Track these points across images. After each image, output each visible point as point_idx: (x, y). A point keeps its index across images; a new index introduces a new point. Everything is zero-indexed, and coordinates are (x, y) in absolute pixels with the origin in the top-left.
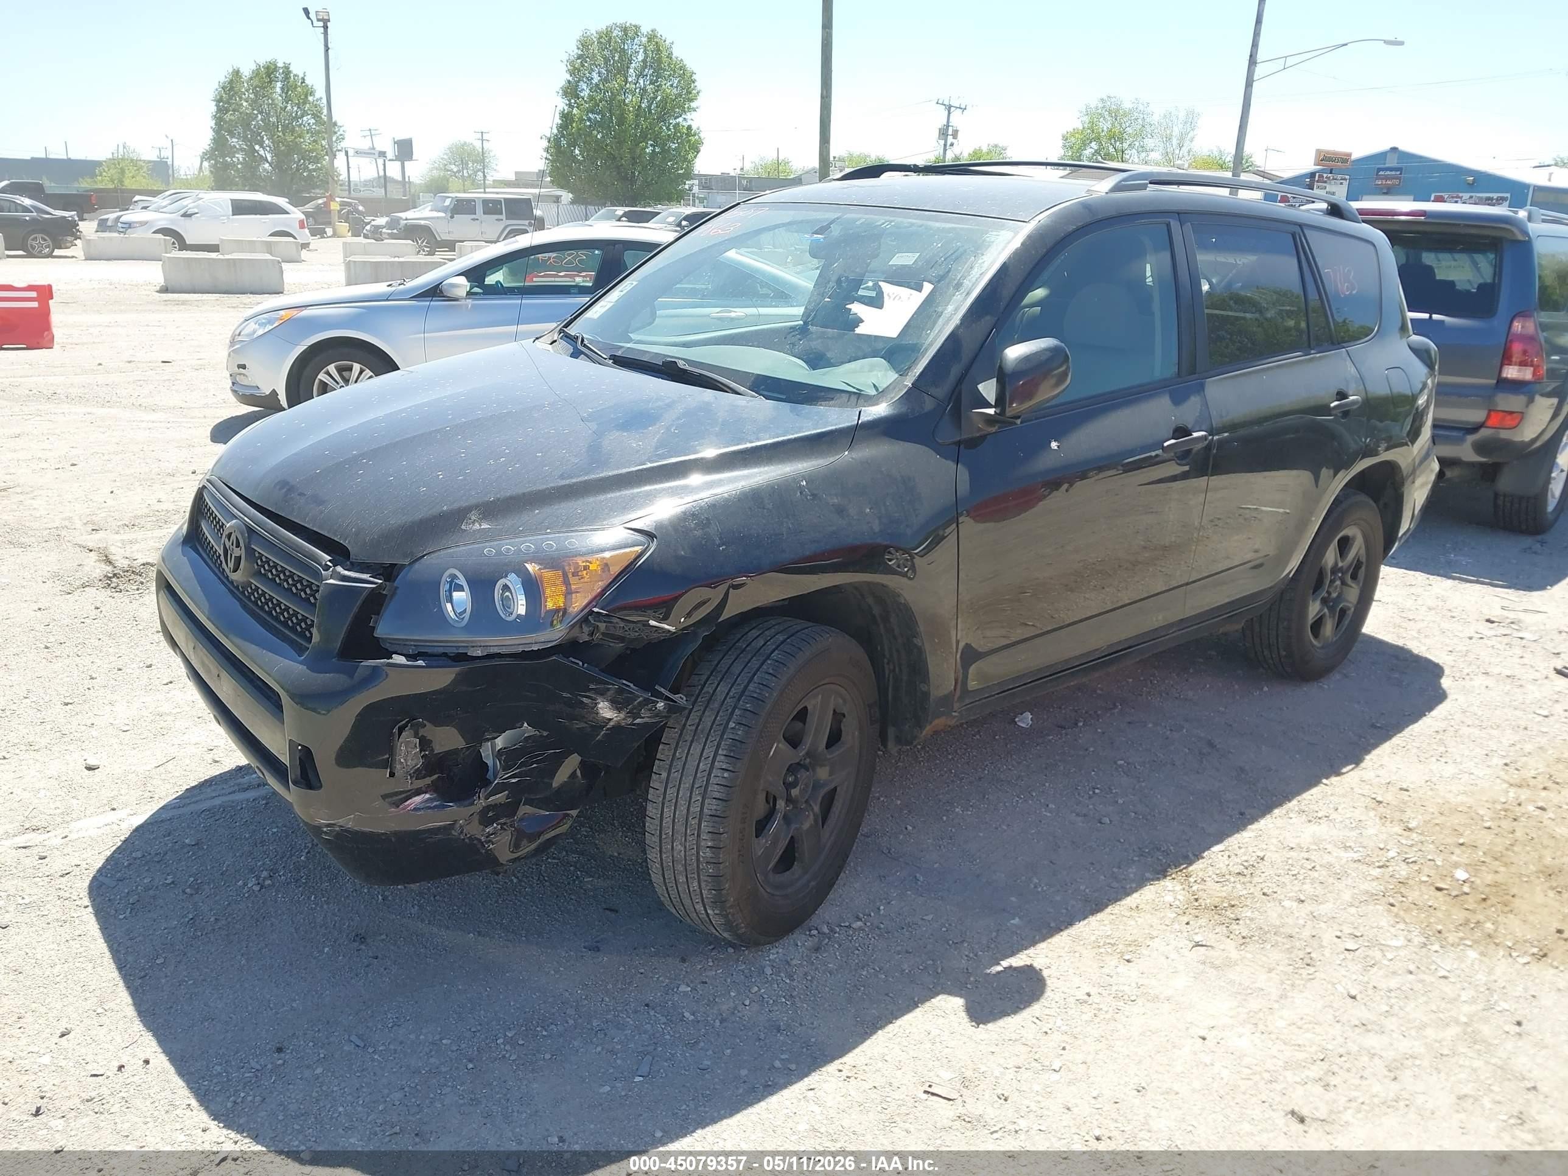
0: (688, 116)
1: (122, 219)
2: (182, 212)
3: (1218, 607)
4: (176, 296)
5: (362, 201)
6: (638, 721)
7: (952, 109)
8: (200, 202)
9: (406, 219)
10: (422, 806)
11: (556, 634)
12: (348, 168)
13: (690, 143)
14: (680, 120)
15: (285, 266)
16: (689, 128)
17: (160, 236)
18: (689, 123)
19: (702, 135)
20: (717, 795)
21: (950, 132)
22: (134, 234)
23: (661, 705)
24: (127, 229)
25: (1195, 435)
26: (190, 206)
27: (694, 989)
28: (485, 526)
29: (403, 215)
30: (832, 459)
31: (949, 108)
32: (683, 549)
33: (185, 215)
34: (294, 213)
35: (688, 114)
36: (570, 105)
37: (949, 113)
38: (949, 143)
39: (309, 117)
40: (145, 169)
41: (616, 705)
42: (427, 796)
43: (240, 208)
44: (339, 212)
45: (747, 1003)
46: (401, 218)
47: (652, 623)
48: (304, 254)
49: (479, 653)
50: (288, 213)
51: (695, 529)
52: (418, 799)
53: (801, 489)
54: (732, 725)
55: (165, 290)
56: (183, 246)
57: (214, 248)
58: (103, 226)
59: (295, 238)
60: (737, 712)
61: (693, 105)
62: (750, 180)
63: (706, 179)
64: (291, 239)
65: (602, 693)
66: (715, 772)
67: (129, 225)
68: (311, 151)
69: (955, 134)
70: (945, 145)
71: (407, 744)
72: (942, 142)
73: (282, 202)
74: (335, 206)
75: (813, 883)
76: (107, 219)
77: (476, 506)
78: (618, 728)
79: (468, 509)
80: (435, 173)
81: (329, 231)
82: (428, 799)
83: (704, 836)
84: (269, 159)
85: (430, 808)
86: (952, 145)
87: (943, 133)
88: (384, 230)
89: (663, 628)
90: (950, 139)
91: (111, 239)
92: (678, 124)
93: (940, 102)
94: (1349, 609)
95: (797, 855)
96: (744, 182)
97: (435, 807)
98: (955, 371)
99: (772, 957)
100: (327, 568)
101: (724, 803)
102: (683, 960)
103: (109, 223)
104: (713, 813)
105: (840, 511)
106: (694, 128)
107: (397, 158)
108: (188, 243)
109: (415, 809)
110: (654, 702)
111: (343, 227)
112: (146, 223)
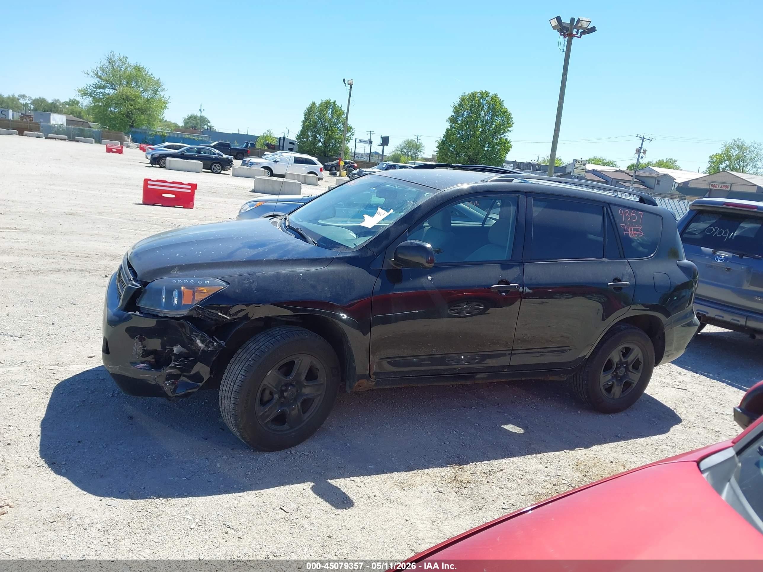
0: (507, 134)
1: (250, 161)
2: (274, 160)
3: (536, 364)
4: (256, 194)
5: (356, 162)
6: (209, 349)
7: (645, 140)
8: (282, 157)
9: (365, 172)
10: (143, 368)
11: (183, 313)
12: (355, 147)
13: (506, 146)
14: (503, 136)
15: (303, 186)
16: (506, 140)
17: (263, 169)
18: (506, 137)
19: (512, 143)
20: (238, 384)
21: (642, 151)
22: (253, 168)
23: (215, 344)
24: (251, 165)
25: (511, 285)
26: (278, 158)
27: (228, 459)
28: (178, 273)
29: (364, 170)
30: (318, 268)
31: (643, 139)
32: (238, 290)
33: (275, 162)
34: (319, 164)
35: (507, 133)
36: (451, 126)
37: (643, 142)
38: (641, 156)
39: (341, 124)
40: (275, 141)
41: (202, 341)
42: (146, 365)
43: (297, 161)
44: (344, 166)
45: (242, 467)
46: (363, 171)
47: (220, 314)
48: (319, 182)
49: (162, 315)
50: (316, 164)
51: (247, 284)
52: (142, 365)
53: (299, 276)
54: (250, 359)
55: (253, 191)
56: (272, 174)
57: (283, 176)
58: (244, 164)
59: (317, 175)
60: (254, 355)
61: (510, 129)
62: (540, 166)
63: (518, 164)
64: (315, 175)
65: (197, 336)
66: (240, 376)
67: (252, 164)
68: (340, 138)
69: (645, 152)
70: (639, 157)
71: (137, 344)
72: (637, 155)
73: (315, 159)
74: (342, 163)
75: (293, 434)
76: (246, 160)
77: (178, 266)
78: (203, 351)
79: (175, 267)
80: (397, 152)
81: (338, 173)
82: (145, 366)
83: (232, 399)
84: (322, 141)
85: (145, 369)
86: (642, 157)
87: (638, 151)
88: (356, 176)
89: (224, 317)
90: (642, 154)
91: (243, 168)
92: (501, 137)
93: (639, 136)
94: (633, 383)
95: (287, 420)
96: (537, 167)
97: (147, 369)
98: (385, 243)
99: (265, 456)
100: (130, 280)
101: (240, 388)
102: (232, 450)
103: (246, 162)
104: (236, 390)
105: (313, 287)
106: (508, 140)
107: (382, 145)
108: (274, 173)
109: (140, 369)
110: (213, 342)
111: (344, 172)
112: (259, 163)
